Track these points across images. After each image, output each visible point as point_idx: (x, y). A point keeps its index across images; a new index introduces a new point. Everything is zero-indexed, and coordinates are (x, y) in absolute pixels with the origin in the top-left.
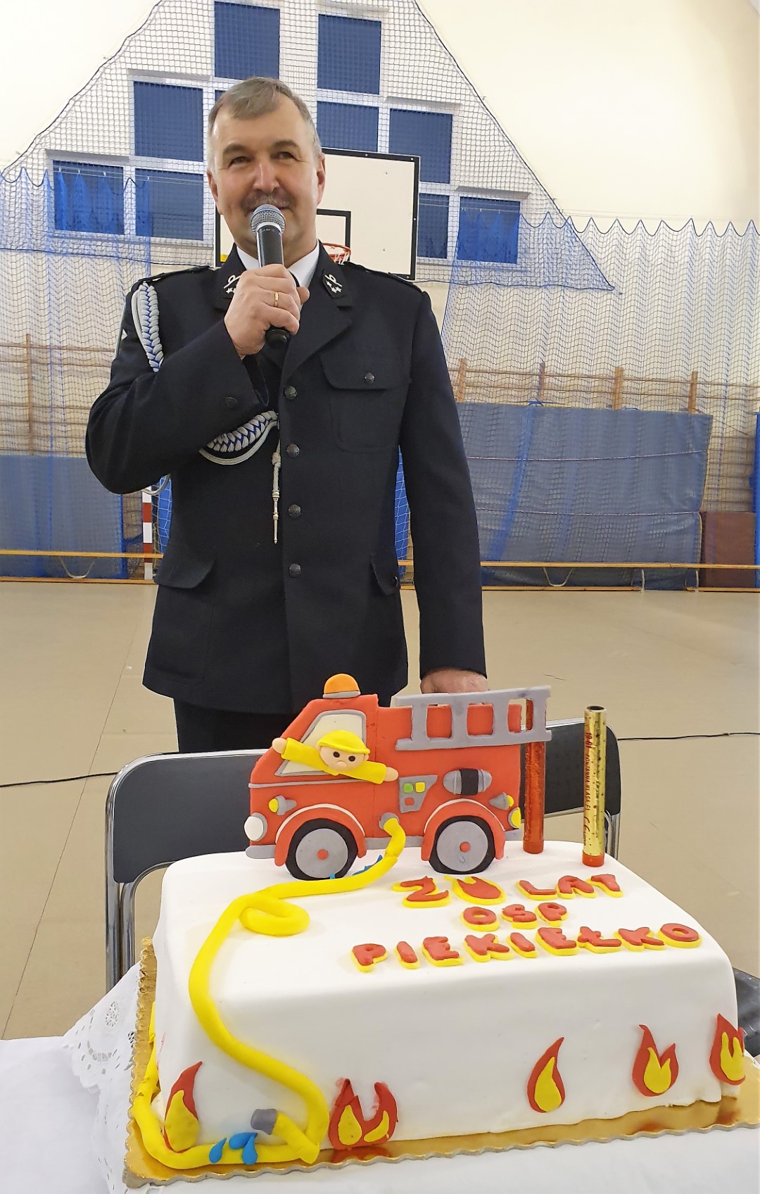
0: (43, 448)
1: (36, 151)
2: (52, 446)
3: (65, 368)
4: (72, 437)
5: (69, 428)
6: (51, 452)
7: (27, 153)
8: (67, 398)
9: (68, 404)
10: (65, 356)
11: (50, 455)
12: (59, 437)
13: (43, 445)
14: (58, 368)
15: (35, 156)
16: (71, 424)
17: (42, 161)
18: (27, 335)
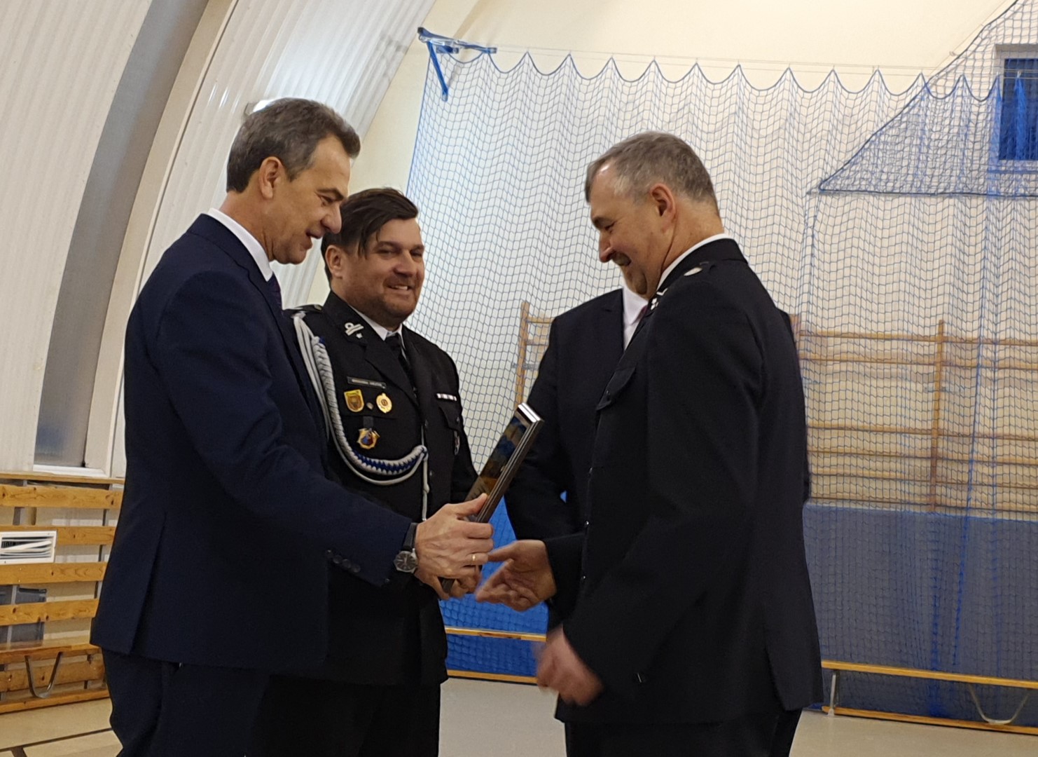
0: (953, 503)
1: (981, 49)
2: (968, 500)
3: (1000, 374)
4: (1002, 486)
5: (999, 470)
6: (967, 509)
7: (968, 53)
8: (999, 422)
9: (999, 431)
10: (1001, 355)
11: (964, 514)
12: (982, 484)
13: (954, 497)
14: (989, 374)
15: (978, 56)
16: (1003, 464)
17: (987, 64)
18: (942, 323)
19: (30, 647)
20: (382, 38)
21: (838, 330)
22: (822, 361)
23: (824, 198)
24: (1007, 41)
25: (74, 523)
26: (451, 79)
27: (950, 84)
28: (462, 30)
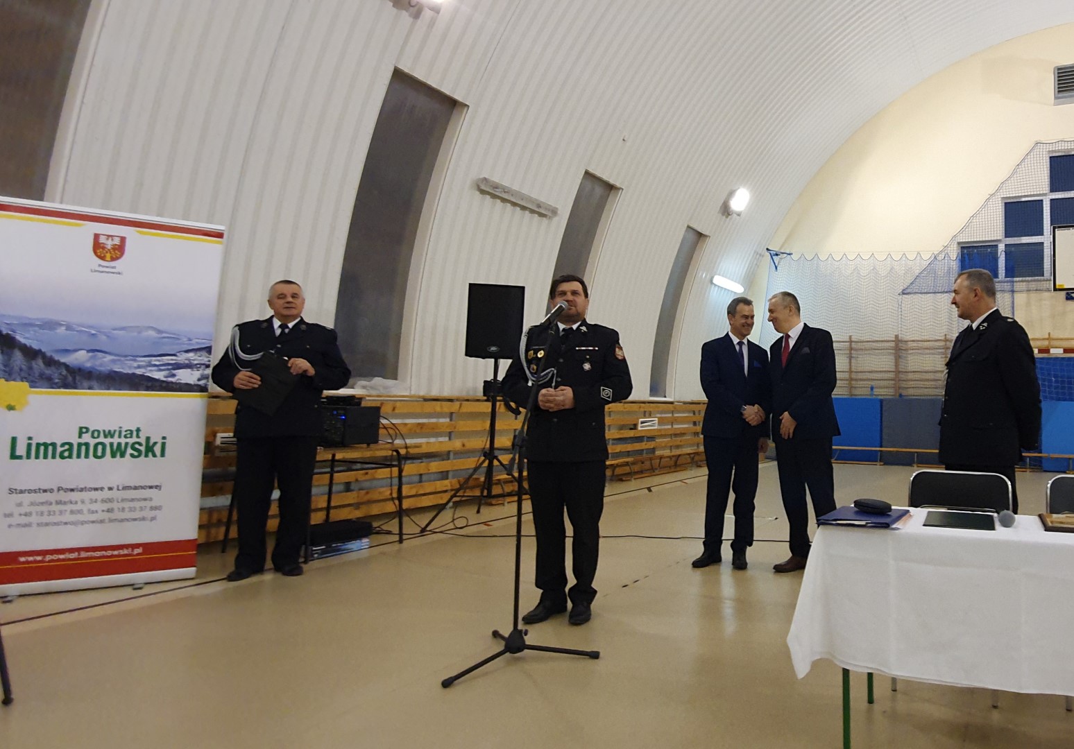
1: (953, 243)
7: (949, 245)
15: (952, 246)
17: (955, 249)
18: (946, 335)
19: (651, 456)
20: (755, 252)
21: (911, 339)
22: (906, 350)
23: (904, 296)
24: (961, 241)
25: (663, 415)
26: (778, 264)
27: (943, 256)
28: (781, 248)
